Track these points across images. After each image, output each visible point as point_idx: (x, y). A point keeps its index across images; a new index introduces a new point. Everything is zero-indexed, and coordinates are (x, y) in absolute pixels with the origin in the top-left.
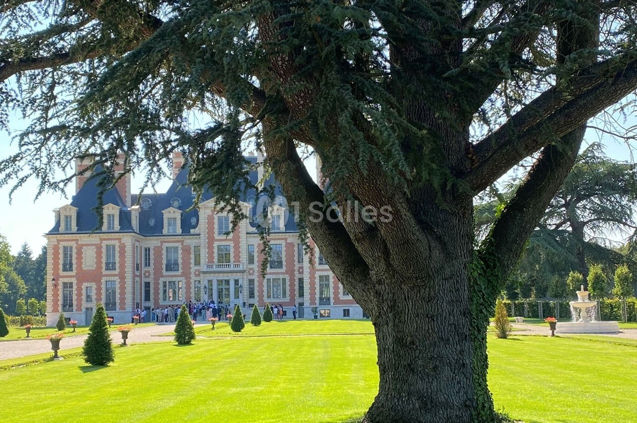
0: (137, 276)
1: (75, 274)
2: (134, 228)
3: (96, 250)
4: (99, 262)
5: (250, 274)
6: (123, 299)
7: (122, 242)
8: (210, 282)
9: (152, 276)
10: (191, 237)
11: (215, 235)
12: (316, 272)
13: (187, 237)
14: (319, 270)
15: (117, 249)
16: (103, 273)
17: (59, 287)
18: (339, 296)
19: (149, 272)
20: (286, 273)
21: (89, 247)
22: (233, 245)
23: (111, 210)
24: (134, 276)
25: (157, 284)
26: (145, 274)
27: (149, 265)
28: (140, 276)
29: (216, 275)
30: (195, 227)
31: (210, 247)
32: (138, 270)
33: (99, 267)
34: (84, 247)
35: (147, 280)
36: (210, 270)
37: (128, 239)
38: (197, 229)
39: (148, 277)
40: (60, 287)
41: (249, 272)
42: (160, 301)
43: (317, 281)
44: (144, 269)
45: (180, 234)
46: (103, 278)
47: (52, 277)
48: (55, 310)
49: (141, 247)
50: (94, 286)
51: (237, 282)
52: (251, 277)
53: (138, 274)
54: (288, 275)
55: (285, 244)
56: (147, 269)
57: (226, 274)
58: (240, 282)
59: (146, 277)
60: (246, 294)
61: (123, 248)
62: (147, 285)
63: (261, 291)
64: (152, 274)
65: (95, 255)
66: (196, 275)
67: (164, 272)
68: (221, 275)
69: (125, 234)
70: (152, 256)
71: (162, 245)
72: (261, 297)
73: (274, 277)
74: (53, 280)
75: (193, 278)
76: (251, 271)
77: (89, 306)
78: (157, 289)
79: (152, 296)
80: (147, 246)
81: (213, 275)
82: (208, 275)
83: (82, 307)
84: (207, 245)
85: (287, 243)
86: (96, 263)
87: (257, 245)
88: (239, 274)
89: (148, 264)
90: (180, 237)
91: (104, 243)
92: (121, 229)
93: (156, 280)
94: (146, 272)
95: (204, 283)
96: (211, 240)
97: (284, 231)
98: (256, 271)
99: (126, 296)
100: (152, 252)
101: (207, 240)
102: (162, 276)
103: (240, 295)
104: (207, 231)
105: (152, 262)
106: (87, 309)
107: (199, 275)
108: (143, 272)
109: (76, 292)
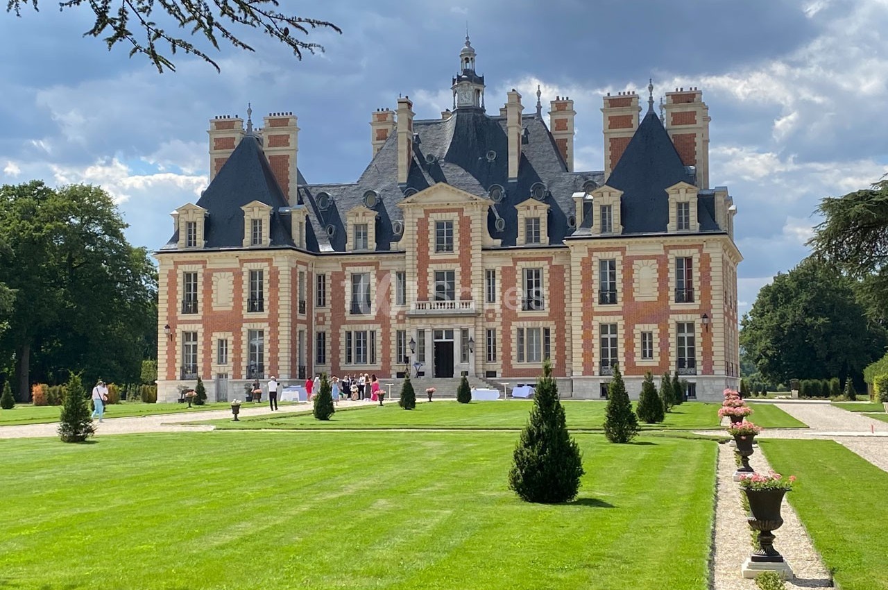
0: (302, 322)
1: (200, 318)
2: (297, 241)
3: (233, 278)
4: (237, 299)
5: (489, 320)
6: (274, 360)
7: (274, 265)
8: (421, 333)
9: (328, 323)
10: (391, 255)
11: (430, 253)
12: (595, 318)
13: (385, 256)
14: (598, 314)
15: (266, 277)
16: (245, 317)
17: (177, 339)
18: (635, 359)
19: (323, 315)
20: (551, 317)
21: (223, 274)
22: (460, 269)
23: (257, 212)
24: (294, 322)
25: (336, 335)
26: (317, 319)
27: (324, 304)
28: (308, 322)
29: (431, 321)
30: (398, 239)
31: (422, 275)
32: (302, 311)
33: (238, 307)
34: (214, 274)
35: (321, 329)
36: (422, 312)
37: (283, 261)
38: (400, 242)
39: (323, 323)
40: (179, 339)
41: (486, 315)
42: (340, 364)
43: (596, 332)
44: (316, 311)
45: (374, 251)
46: (244, 325)
47: (166, 323)
48: (171, 377)
49: (310, 274)
50: (230, 337)
51: (465, 332)
52: (491, 325)
53: (305, 318)
54: (553, 322)
55: (548, 267)
56: (321, 310)
57: (446, 321)
58: (471, 333)
59: (319, 323)
60: (481, 354)
61: (274, 274)
62: (321, 337)
63: (507, 350)
64: (328, 319)
65: (233, 287)
66: (399, 322)
67: (349, 317)
68: (439, 321)
69: (277, 251)
70: (328, 289)
71: (344, 269)
72: (507, 358)
73: (528, 324)
74: (167, 327)
75: (395, 327)
76: (490, 316)
77: (222, 371)
78: (335, 344)
79: (328, 356)
80: (321, 271)
81: (424, 321)
82: (417, 321)
83: (212, 373)
84: (417, 271)
85: (552, 267)
86: (234, 300)
87: (500, 269)
88: (468, 320)
89: (321, 303)
90: (373, 257)
91: (247, 267)
92: (272, 243)
93: (336, 328)
94: (319, 315)
95: (412, 334)
96: (423, 261)
97: (548, 246)
98: (498, 315)
99: (279, 355)
100: (328, 282)
101: (417, 262)
102: (345, 322)
103: (471, 356)
104: (417, 245)
105: (328, 298)
106: (220, 376)
107: (403, 321)
108: (314, 316)
109: (202, 348)
